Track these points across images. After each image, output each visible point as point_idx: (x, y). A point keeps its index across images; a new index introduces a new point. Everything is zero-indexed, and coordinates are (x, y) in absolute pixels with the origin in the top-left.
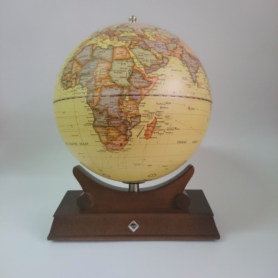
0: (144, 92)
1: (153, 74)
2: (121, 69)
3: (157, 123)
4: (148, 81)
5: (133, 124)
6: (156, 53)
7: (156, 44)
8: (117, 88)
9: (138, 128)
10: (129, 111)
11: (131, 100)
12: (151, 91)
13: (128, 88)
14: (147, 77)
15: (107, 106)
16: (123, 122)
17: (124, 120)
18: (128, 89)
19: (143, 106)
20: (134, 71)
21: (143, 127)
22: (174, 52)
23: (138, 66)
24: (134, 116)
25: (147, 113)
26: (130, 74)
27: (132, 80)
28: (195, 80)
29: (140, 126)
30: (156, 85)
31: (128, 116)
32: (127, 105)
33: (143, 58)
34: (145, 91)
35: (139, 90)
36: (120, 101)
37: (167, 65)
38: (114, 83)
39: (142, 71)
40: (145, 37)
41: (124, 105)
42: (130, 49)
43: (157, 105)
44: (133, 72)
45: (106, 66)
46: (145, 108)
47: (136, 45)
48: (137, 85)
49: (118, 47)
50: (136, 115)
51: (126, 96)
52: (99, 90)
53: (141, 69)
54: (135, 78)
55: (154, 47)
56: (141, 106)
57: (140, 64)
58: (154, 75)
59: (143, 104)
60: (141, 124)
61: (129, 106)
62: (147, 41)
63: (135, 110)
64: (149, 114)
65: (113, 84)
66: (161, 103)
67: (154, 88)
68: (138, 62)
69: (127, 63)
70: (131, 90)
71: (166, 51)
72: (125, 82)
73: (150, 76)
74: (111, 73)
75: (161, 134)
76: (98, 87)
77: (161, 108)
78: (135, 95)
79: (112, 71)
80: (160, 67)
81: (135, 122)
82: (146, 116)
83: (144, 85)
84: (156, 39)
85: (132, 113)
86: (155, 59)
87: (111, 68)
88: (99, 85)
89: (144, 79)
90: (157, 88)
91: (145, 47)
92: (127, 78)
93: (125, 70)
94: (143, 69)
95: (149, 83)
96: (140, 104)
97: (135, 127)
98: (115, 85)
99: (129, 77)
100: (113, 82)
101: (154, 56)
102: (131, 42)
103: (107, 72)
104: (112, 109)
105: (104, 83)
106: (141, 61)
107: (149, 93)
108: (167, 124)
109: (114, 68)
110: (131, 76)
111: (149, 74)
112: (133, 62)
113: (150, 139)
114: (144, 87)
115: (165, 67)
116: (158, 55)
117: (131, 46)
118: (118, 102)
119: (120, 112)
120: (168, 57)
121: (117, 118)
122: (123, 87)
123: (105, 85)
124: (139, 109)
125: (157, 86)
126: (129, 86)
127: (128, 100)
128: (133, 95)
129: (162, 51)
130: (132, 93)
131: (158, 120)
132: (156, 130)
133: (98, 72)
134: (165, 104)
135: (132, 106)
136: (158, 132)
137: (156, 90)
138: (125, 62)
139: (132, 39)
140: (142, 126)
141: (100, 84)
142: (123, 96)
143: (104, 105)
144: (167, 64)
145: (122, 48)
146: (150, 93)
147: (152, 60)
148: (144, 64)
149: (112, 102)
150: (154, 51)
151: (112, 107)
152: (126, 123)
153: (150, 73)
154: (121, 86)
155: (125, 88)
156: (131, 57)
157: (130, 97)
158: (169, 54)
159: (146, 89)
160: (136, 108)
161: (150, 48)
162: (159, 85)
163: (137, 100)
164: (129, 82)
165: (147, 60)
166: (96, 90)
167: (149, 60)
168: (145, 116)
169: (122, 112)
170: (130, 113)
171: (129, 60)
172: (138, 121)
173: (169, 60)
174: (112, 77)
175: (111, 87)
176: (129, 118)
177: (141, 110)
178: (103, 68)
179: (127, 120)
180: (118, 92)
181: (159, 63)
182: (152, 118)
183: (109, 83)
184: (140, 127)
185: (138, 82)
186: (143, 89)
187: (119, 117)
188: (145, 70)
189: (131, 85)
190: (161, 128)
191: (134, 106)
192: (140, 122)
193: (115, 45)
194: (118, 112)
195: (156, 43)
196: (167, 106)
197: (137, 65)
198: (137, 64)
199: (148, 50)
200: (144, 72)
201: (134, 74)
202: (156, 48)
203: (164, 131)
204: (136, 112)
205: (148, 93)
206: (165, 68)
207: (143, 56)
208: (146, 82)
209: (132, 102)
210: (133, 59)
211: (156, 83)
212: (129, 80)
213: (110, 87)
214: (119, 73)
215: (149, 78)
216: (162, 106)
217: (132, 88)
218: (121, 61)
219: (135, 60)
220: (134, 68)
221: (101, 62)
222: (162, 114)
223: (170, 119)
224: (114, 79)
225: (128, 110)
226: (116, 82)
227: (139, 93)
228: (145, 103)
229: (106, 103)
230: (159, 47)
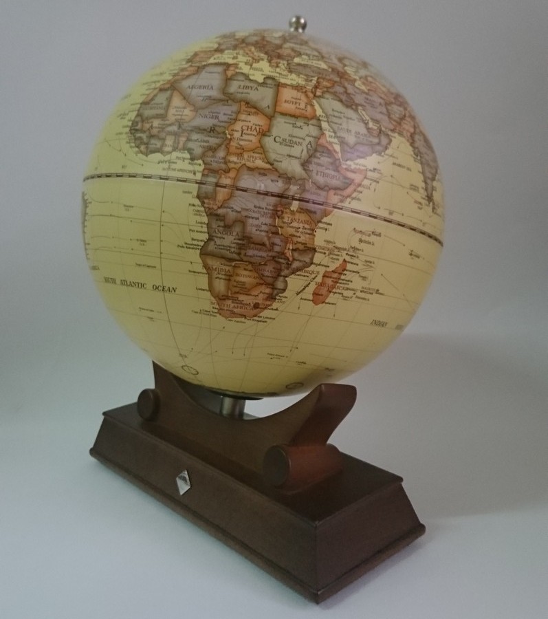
0: (334, 199)
1: (357, 164)
2: (290, 138)
3: (345, 272)
4: (346, 178)
5: (296, 265)
6: (368, 118)
7: (367, 99)
8: (276, 178)
9: (304, 276)
10: (294, 236)
11: (302, 210)
12: (349, 200)
13: (300, 182)
14: (344, 167)
15: (244, 213)
16: (274, 257)
17: (278, 253)
18: (300, 185)
19: (326, 230)
20: (319, 149)
21: (313, 276)
22: (400, 124)
23: (329, 139)
24: (301, 247)
25: (330, 246)
26: (311, 152)
27: (312, 167)
28: (429, 195)
29: (309, 272)
30: (359, 189)
31: (288, 245)
32: (292, 219)
33: (341, 125)
34: (336, 196)
35: (323, 193)
36: (279, 209)
37: (387, 152)
38: (272, 164)
39: (335, 151)
40: (346, 77)
41: (286, 220)
42: (315, 96)
43: (353, 233)
44: (316, 150)
45: (261, 123)
46: (328, 236)
47: (327, 91)
48: (321, 180)
49: (288, 85)
50: (306, 247)
51: (294, 199)
52: (232, 174)
53: (333, 147)
54: (319, 164)
55: (365, 104)
56: (321, 228)
57: (333, 134)
58: (358, 167)
59: (326, 226)
60: (312, 268)
61: (295, 224)
62: (351, 87)
63: (308, 236)
64: (333, 250)
65: (268, 166)
66: (363, 230)
67: (354, 195)
68: (329, 131)
69: (305, 127)
70: (307, 188)
71: (386, 118)
72: (295, 168)
73: (350, 166)
74: (268, 141)
75: (345, 298)
76: (232, 165)
77: (361, 241)
78: (314, 203)
79: (269, 136)
80: (373, 153)
81: (300, 261)
82: (327, 252)
83: (335, 182)
84: (368, 88)
85: (299, 240)
86: (364, 131)
87: (269, 130)
88: (235, 163)
89: (338, 171)
90: (360, 196)
91: (346, 101)
92: (302, 161)
93: (301, 141)
94: (337, 148)
95: (347, 181)
96: (320, 225)
97: (298, 273)
98: (272, 170)
99: (306, 159)
100: (268, 162)
101: (363, 125)
102: (318, 82)
103: (259, 137)
104: (256, 222)
105: (248, 160)
106: (336, 129)
107: (342, 204)
108: (364, 278)
109: (275, 132)
110: (310, 157)
111: (349, 162)
112: (320, 127)
113: (320, 305)
114: (336, 189)
115: (383, 154)
116: (371, 125)
117: (318, 90)
118: (273, 210)
119: (273, 233)
120: (390, 133)
121: (263, 244)
122: (289, 179)
123: (249, 164)
124: (314, 235)
125: (361, 192)
126: (304, 179)
127: (295, 210)
128: (308, 202)
129: (379, 117)
130: (307, 196)
131: (349, 267)
132: (338, 288)
133: (237, 131)
134: (369, 235)
135: (301, 225)
136: (343, 292)
137: (359, 200)
138: (302, 124)
139: (321, 76)
140: (313, 272)
141: (238, 161)
142: (287, 198)
143: (239, 210)
144: (386, 148)
145: (298, 91)
146: (346, 204)
147: (359, 133)
148: (342, 138)
149: (259, 208)
150: (364, 112)
151: (257, 219)
152: (280, 260)
153: (352, 160)
154: (285, 176)
155: (293, 180)
156: (316, 115)
157: (302, 203)
158: (392, 127)
159: (338, 195)
160: (309, 232)
161: (357, 105)
162: (366, 192)
163: (315, 213)
164: (304, 169)
165: (349, 131)
166: (227, 171)
167: (353, 132)
168: (325, 253)
169: (277, 233)
170: (295, 239)
171: (311, 122)
172: (308, 260)
173: (391, 141)
174: (267, 151)
175: (262, 172)
176: (289, 249)
177: (320, 239)
178: (250, 124)
179: (283, 254)
180: (277, 186)
181: (371, 142)
182: (338, 259)
183: (259, 163)
184: (309, 275)
185: (324, 175)
186: (332, 192)
187: (267, 243)
188: (343, 150)
189: (307, 178)
190: (351, 286)
191: (306, 226)
192: (312, 263)
193: (283, 81)
194: (267, 232)
195: (368, 97)
196: (373, 238)
197: (327, 136)
198: (327, 133)
199: (352, 109)
200: (340, 155)
201: (318, 154)
202: (368, 107)
203: (354, 294)
204: (308, 240)
205: (340, 204)
206: (383, 156)
207: (340, 118)
208: (341, 178)
209: (303, 217)
210: (319, 120)
211: (360, 185)
212: (305, 164)
213: (262, 171)
214: (287, 145)
215: (347, 170)
216: (364, 238)
217: (309, 185)
218: (293, 119)
219: (324, 125)
220: (321, 141)
221: (246, 111)
222: (359, 255)
223: (372, 269)
224: (273, 156)
225: (291, 231)
226: (276, 163)
227: (321, 199)
228: (331, 225)
229: (244, 207)
230: (373, 106)
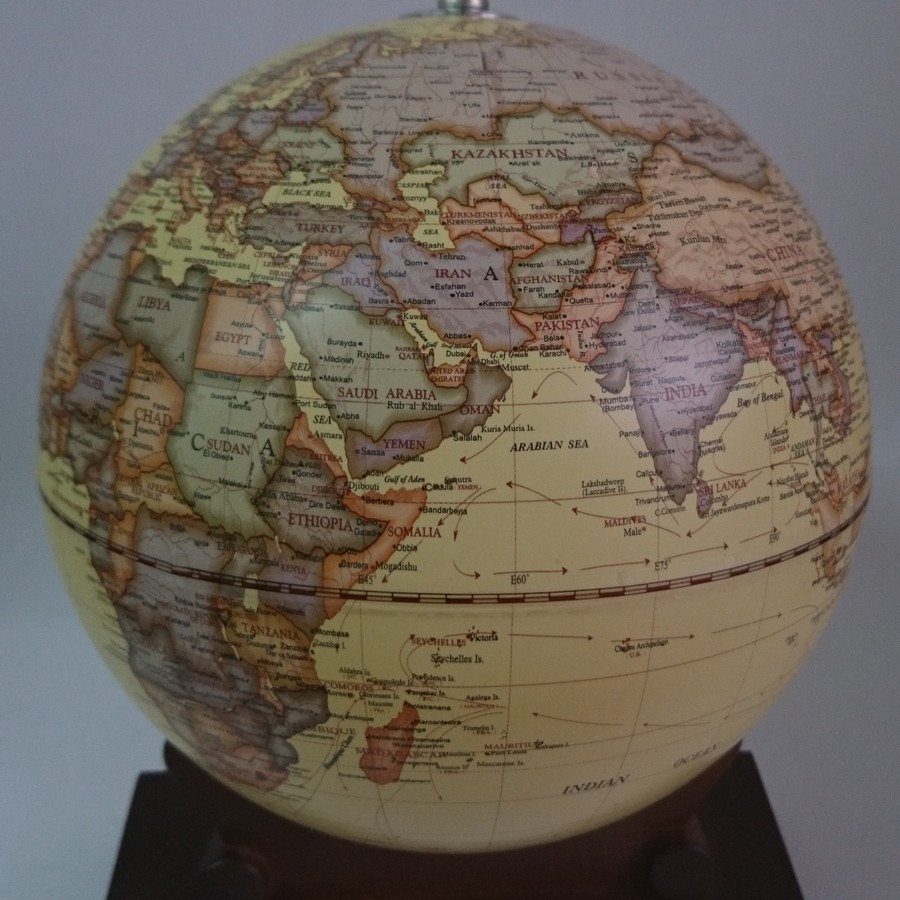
0: (342, 576)
1: (394, 480)
2: (224, 437)
3: (420, 726)
4: (365, 520)
5: (294, 717)
6: (432, 337)
7: (444, 273)
8: (202, 537)
9: (323, 737)
10: (267, 662)
11: (268, 609)
12: (380, 573)
13: (254, 544)
14: (360, 493)
15: (164, 612)
16: (245, 702)
17: (250, 694)
18: (254, 551)
19: (337, 647)
20: (293, 458)
21: (344, 738)
22: (554, 314)
23: (314, 428)
24: (292, 685)
25: (359, 680)
26: (271, 469)
27: (279, 506)
29: (329, 731)
30: (409, 541)
31: (262, 681)
32: (253, 628)
33: (346, 381)
34: (345, 570)
35: (313, 567)
36: (221, 607)
37: (490, 422)
38: (191, 505)
39: (332, 458)
40: (394, 215)
41: (240, 629)
42: (287, 307)
43: (410, 646)
44: (283, 463)
45: (162, 402)
46: (349, 657)
47: (324, 285)
48: (302, 535)
49: (231, 285)
50: (301, 684)
51: (246, 585)
52: (128, 525)
53: (327, 449)
54: (293, 497)
55: (432, 294)
56: (322, 644)
57: (326, 412)
58: (397, 487)
59: (334, 640)
60: (332, 723)
61: (261, 639)
62: (397, 246)
63: (297, 662)
64: (370, 688)
65: (184, 509)
66: (437, 637)
67: (395, 559)
68: (316, 405)
69: (256, 404)
70: (271, 558)
71: (502, 316)
72: (236, 510)
73: (376, 487)
74: (181, 445)
75: (450, 770)
76: (126, 505)
77: (438, 660)
78: (293, 591)
79: (182, 435)
80: (443, 438)
81: (301, 711)
82: (356, 694)
83: (337, 537)
84: (458, 229)
85: (283, 670)
86: (419, 382)
87: (181, 421)
88: (131, 500)
89: (344, 507)
90: (412, 558)
91: (372, 301)
92: (253, 492)
93: (247, 441)
94: (337, 447)
95: (369, 528)
96: (318, 637)
97: (306, 732)
98: (191, 520)
99: (261, 485)
100: (185, 501)
101: (414, 364)
102: (303, 261)
103: (163, 437)
104: (187, 632)
105: (150, 496)
106: (334, 395)
107: (366, 586)
108: (482, 730)
109: (193, 424)
110: (271, 480)
111: (370, 480)
112: (292, 397)
114: (342, 551)
115: (477, 431)
116: (441, 357)
117: (300, 287)
118: (208, 608)
119: (224, 656)
120: (506, 361)
121: (213, 676)
122: (229, 539)
123: (152, 504)
124: (312, 660)
125: (415, 548)
126: (262, 536)
127: (254, 607)
128: (277, 589)
129: (468, 320)
130: (275, 576)
131: (423, 715)
132: (417, 755)
133: (128, 422)
134: (460, 644)
135: (277, 641)
136: (434, 760)
137: (411, 568)
138: (249, 397)
139: (315, 236)
140: (339, 731)
141: (133, 495)
142: (231, 583)
143: (153, 603)
144: (489, 410)
145: (249, 297)
146: (375, 584)
147: (400, 392)
148: (347, 416)
149: (184, 602)
150: (422, 325)
151: (187, 625)
152: (258, 707)
153: (379, 472)
154: (220, 532)
155: (239, 542)
156: (284, 367)
157: (265, 594)
158: (518, 336)
159: (349, 565)
160: (297, 653)
161: (402, 307)
162: (427, 545)
163: (300, 612)
164: (261, 513)
165: (369, 394)
166: (120, 516)
167: (382, 396)
168: (350, 695)
169: (231, 656)
170: (272, 670)
171: (271, 388)
172: (317, 710)
173: (510, 381)
174: (181, 473)
175: (176, 524)
176: (267, 688)
177: (327, 666)
178: (147, 405)
179: (258, 696)
180: (207, 557)
181: (439, 407)
182: (391, 705)
183: (168, 502)
184: (333, 735)
185: (310, 522)
186: (333, 562)
187: (220, 673)
188: (353, 452)
189: (268, 532)
190: (448, 748)
191: (288, 642)
192: (329, 715)
193: (223, 274)
194: (213, 653)
195: (452, 265)
196: (471, 649)
197: (311, 418)
198: (310, 412)
199: (387, 322)
200: (344, 464)
201: (289, 472)
202: (441, 300)
203: (470, 760)
204: (300, 670)
205: (358, 586)
206: (475, 439)
207: (349, 361)
208: (354, 525)
209: (275, 623)
210: (292, 378)
211: (406, 532)
212: (260, 500)
213: (176, 522)
214: (217, 456)
215: (367, 499)
216: (445, 652)
217: (275, 550)
218: (230, 384)
219: (304, 390)
220: (294, 436)
221: (144, 371)
222: (443, 690)
223: (496, 710)
224: (192, 485)
225: (259, 653)
226: (199, 502)
227: (310, 581)
228: (347, 635)
229: (161, 599)
230: (460, 293)
